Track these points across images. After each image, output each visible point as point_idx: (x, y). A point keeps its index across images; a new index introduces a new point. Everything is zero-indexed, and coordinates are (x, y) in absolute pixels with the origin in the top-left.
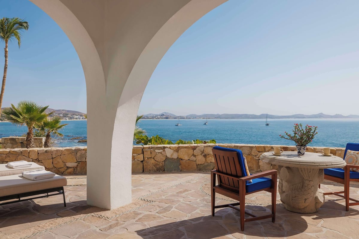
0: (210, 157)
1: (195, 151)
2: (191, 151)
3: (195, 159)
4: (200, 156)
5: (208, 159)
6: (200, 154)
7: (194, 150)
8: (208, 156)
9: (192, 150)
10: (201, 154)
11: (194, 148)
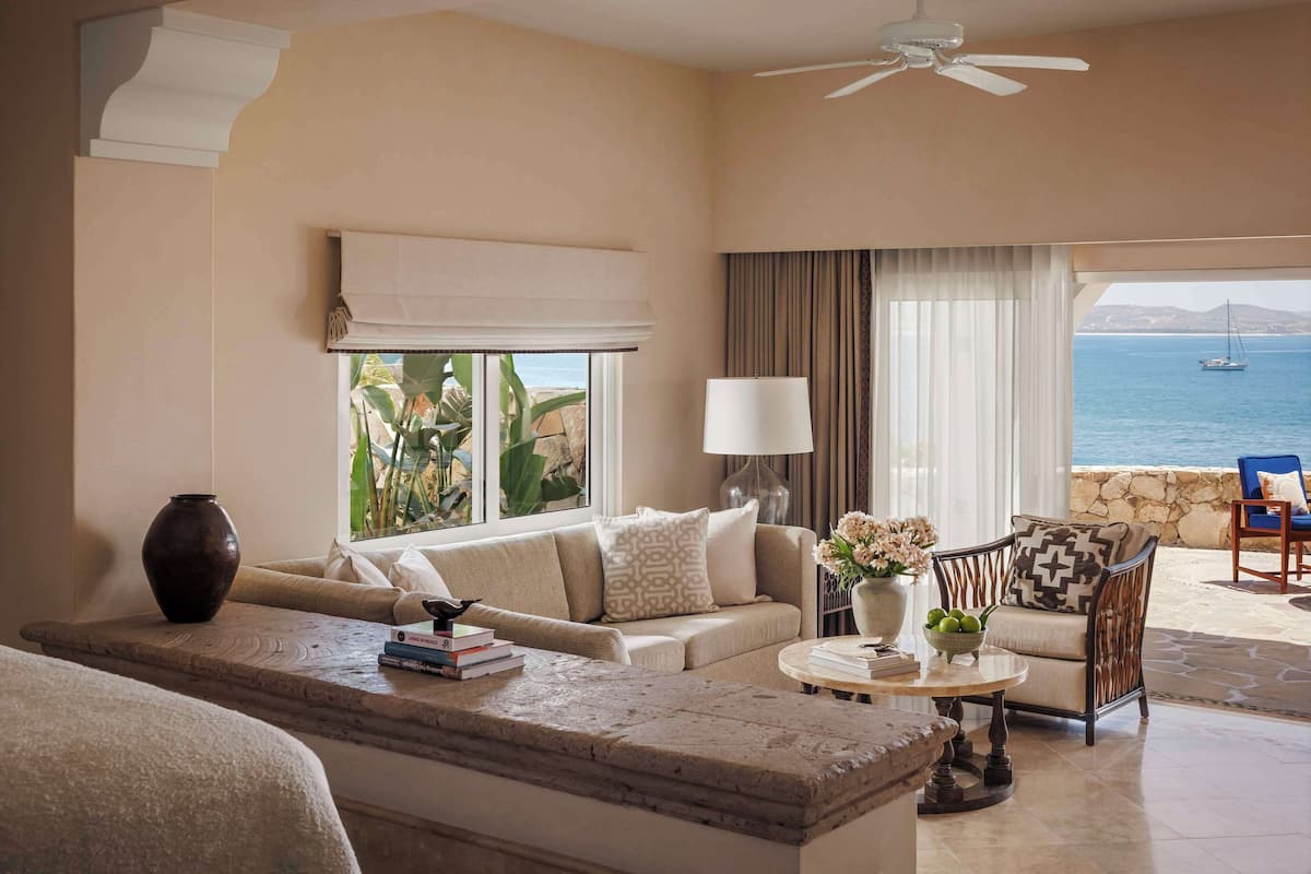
0: (1149, 506)
1: (1105, 485)
2: (1094, 489)
3: (1102, 509)
4: (1122, 501)
5: (1142, 510)
6: (1119, 496)
7: (1101, 485)
8: (1142, 503)
9: (1098, 485)
10: (1123, 498)
11: (1103, 479)
